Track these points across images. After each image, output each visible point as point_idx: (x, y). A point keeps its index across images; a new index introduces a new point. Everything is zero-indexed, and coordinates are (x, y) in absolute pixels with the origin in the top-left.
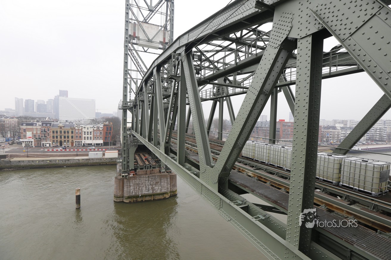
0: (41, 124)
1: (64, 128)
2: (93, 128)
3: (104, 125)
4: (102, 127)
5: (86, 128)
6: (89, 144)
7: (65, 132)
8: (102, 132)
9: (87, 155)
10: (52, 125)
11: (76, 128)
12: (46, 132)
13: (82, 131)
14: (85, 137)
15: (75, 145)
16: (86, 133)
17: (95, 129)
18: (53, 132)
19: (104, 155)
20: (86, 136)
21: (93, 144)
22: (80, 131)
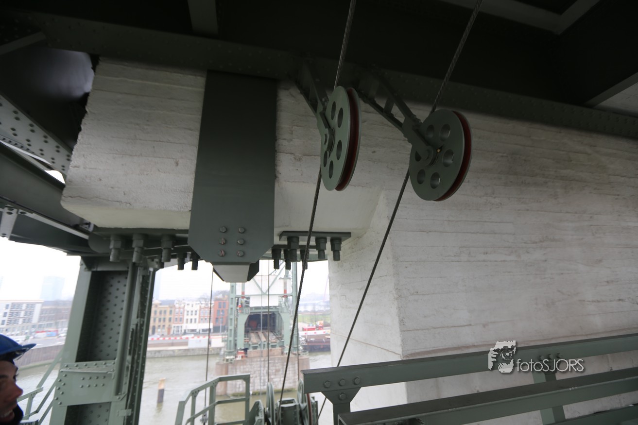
1: (161, 306)
2: (200, 304)
3: (216, 300)
4: (213, 303)
5: (191, 305)
6: (192, 330)
7: (161, 313)
8: (212, 310)
9: (186, 344)
11: (177, 306)
13: (184, 311)
14: (187, 319)
15: (172, 332)
16: (190, 313)
17: (203, 306)
19: (209, 343)
20: (189, 317)
21: (198, 331)
22: (182, 310)
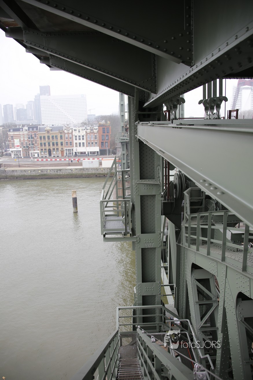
0: (27, 128)
1: (52, 132)
2: (86, 130)
3: (100, 126)
4: (97, 129)
5: (78, 131)
6: (82, 153)
7: (53, 138)
8: (97, 135)
10: (38, 129)
11: (66, 131)
12: (33, 138)
13: (73, 136)
14: (76, 143)
15: (65, 154)
16: (78, 138)
17: (89, 131)
18: (41, 138)
19: (101, 164)
20: (78, 142)
21: (87, 153)
22: (70, 135)
